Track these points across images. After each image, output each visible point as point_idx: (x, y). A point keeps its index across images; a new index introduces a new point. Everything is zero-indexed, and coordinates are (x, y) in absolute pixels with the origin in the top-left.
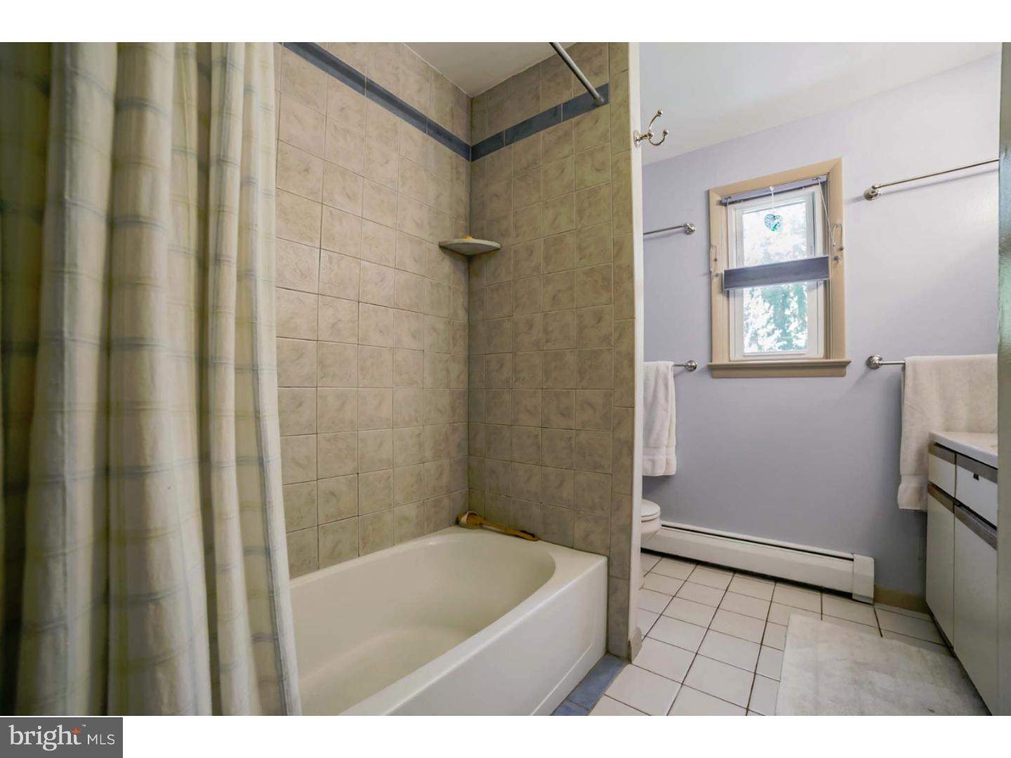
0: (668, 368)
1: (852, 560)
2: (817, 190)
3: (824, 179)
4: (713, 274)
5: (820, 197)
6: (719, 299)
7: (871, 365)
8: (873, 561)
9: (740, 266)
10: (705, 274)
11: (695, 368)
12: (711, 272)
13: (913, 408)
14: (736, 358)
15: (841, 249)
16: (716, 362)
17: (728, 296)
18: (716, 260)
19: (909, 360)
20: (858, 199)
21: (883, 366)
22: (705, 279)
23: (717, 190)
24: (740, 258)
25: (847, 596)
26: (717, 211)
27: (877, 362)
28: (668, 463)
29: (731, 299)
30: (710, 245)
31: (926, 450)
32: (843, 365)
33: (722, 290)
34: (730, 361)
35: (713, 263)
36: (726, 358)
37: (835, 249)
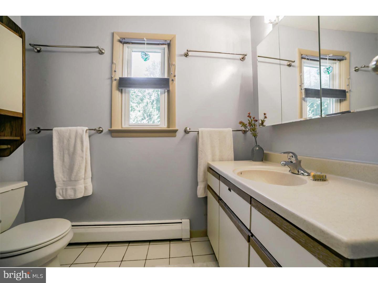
0: (83, 131)
1: (181, 223)
2: (166, 47)
3: (169, 42)
4: (113, 79)
5: (167, 51)
6: (117, 94)
7: (186, 132)
8: (189, 221)
9: (129, 77)
10: (109, 79)
11: (102, 131)
12: (112, 78)
13: (201, 151)
14: (125, 126)
15: (175, 76)
16: (114, 128)
17: (122, 93)
18: (115, 71)
19: (200, 130)
20: (181, 55)
21: (191, 132)
22: (108, 82)
23: (118, 34)
24: (129, 72)
25: (180, 240)
26: (118, 46)
27: (188, 130)
28: (86, 188)
29: (123, 94)
30: (112, 63)
31: (207, 170)
32: (175, 131)
33: (118, 89)
34: (122, 128)
35: (114, 73)
36: (120, 126)
37: (173, 75)
